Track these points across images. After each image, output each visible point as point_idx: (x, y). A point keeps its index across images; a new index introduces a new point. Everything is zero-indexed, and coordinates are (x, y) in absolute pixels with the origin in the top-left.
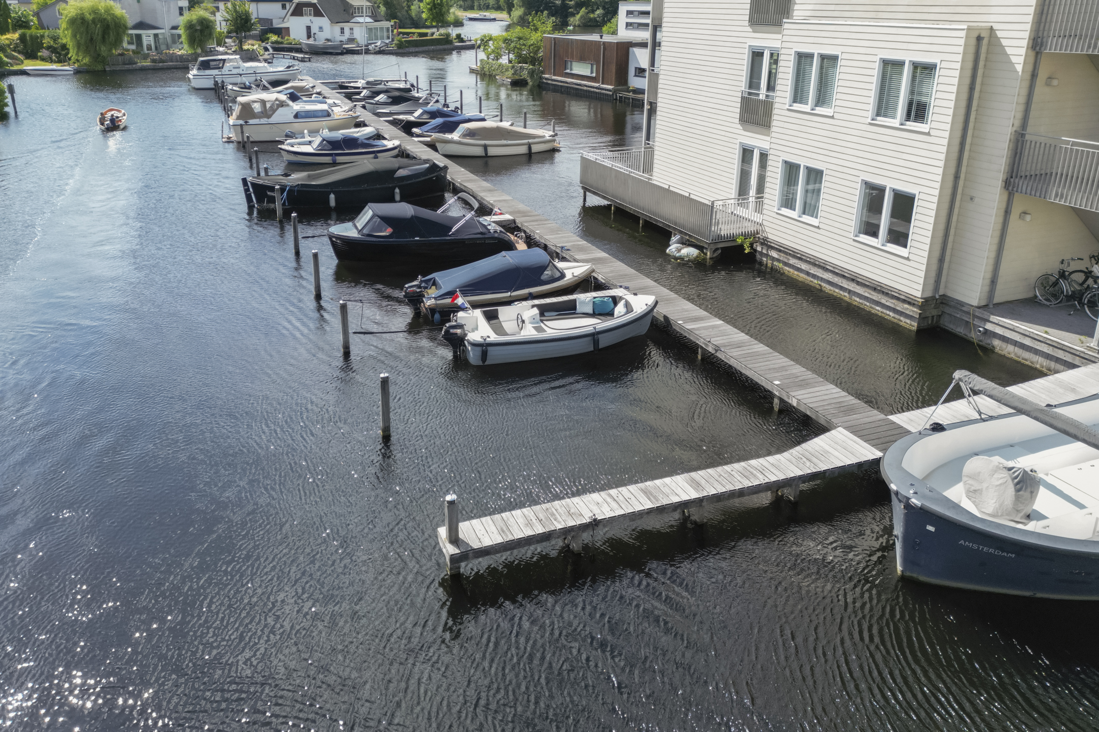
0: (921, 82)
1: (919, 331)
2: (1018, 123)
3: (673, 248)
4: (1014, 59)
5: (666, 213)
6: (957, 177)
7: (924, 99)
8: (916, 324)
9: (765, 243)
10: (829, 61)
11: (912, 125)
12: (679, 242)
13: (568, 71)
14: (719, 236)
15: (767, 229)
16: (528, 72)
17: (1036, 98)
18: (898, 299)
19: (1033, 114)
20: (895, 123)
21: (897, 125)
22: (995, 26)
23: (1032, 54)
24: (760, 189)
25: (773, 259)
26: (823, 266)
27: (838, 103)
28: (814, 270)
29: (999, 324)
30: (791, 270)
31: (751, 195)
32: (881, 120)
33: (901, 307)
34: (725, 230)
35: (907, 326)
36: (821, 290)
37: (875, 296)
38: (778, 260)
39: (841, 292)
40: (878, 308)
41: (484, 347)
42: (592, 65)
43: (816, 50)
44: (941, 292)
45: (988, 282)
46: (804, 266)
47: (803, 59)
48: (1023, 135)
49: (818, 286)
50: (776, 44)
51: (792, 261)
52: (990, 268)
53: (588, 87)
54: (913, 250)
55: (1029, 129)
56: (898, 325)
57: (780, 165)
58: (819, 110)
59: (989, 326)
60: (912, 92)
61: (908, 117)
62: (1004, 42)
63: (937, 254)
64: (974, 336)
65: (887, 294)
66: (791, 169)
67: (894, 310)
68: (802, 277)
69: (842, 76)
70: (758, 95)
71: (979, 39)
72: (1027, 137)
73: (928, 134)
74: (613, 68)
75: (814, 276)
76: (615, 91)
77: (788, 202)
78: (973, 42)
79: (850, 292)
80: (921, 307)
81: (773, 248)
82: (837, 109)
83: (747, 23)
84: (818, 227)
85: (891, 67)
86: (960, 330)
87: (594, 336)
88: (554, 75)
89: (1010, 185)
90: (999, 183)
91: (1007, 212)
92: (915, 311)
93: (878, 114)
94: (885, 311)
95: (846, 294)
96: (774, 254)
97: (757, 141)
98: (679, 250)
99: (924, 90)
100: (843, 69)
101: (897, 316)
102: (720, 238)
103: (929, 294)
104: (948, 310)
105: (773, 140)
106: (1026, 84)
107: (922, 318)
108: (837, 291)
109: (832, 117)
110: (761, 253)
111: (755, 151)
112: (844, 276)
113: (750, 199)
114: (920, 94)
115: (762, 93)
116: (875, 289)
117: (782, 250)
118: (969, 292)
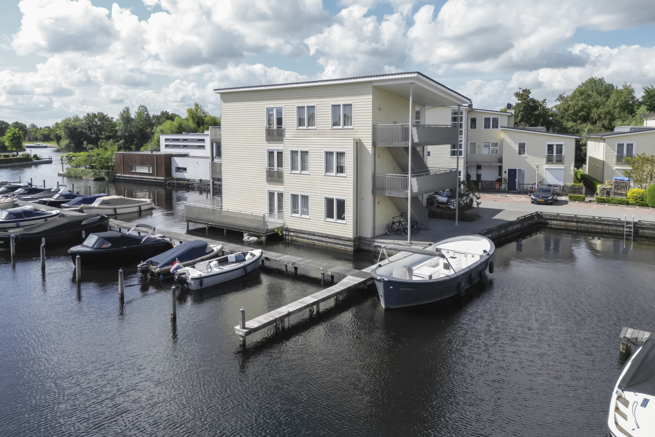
0: (340, 159)
1: (354, 251)
2: (373, 171)
3: (246, 238)
4: (368, 149)
5: (241, 223)
6: (357, 192)
7: (342, 165)
8: (352, 248)
9: (287, 230)
10: (304, 153)
11: (339, 174)
12: (247, 235)
13: (133, 171)
14: (268, 230)
15: (287, 224)
16: (105, 173)
17: (377, 162)
18: (345, 240)
19: (377, 167)
20: (334, 174)
21: (334, 175)
22: (361, 139)
23: (373, 147)
24: (280, 207)
25: (292, 236)
26: (313, 234)
27: (311, 169)
28: (310, 237)
29: (379, 242)
30: (300, 239)
31: (275, 211)
32: (328, 174)
33: (346, 243)
34: (270, 227)
35: (350, 250)
36: (314, 245)
37: (336, 241)
38: (294, 236)
39: (323, 243)
40: (338, 246)
41: (201, 279)
42: (149, 167)
43: (299, 149)
44: (358, 235)
45: (372, 228)
46: (306, 236)
47: (294, 153)
48: (375, 175)
49: (313, 243)
50: (282, 148)
51: (300, 235)
52: (372, 223)
53: (148, 179)
54: (347, 220)
55: (376, 173)
56: (346, 251)
57: (290, 196)
58: (303, 172)
59: (376, 244)
60: (338, 163)
61: (338, 172)
62: (365, 144)
63: (355, 220)
64: (372, 249)
65: (340, 239)
66: (294, 197)
67: (344, 245)
68: (305, 241)
69: (311, 159)
70: (274, 169)
71: (357, 143)
72: (376, 175)
73: (346, 177)
74: (163, 168)
75: (311, 239)
76: (165, 180)
77: (295, 210)
78: (355, 144)
79: (326, 242)
80: (353, 241)
81: (291, 231)
82: (311, 171)
83: (265, 140)
84: (309, 219)
85: (329, 154)
86: (367, 248)
87: (245, 267)
88: (124, 174)
89: (374, 192)
90: (371, 192)
91: (374, 202)
92: (351, 243)
93: (327, 172)
94: (341, 246)
95: (325, 243)
96: (292, 234)
97: (276, 188)
98: (249, 239)
99: (342, 162)
100: (311, 156)
101: (345, 247)
102: (268, 231)
103: (355, 236)
104: (362, 241)
105: (285, 186)
106: (373, 157)
107: (354, 246)
108: (321, 243)
109: (309, 174)
110: (286, 235)
111: (275, 193)
112: (323, 236)
113: (275, 213)
114: (340, 163)
115: (276, 168)
116: (336, 239)
117: (295, 231)
118: (368, 233)
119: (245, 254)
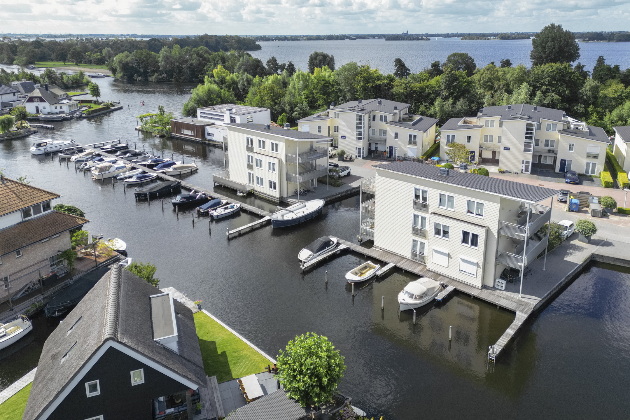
2: (286, 172)
4: (284, 163)
5: (236, 187)
6: (280, 179)
9: (255, 191)
10: (261, 161)
11: (273, 172)
12: (239, 193)
13: (182, 133)
14: (247, 191)
15: (255, 188)
16: (165, 132)
17: (288, 168)
18: (276, 198)
19: (288, 170)
20: (271, 171)
22: (281, 158)
23: (286, 162)
24: (253, 181)
26: (265, 194)
29: (289, 200)
32: (269, 171)
34: (248, 189)
38: (258, 194)
41: (217, 216)
42: (192, 131)
43: (259, 159)
44: (281, 196)
45: (287, 194)
46: (262, 194)
50: (252, 155)
51: (260, 194)
52: (287, 192)
53: (191, 138)
54: (277, 190)
56: (277, 202)
57: (256, 176)
58: (261, 168)
60: (273, 167)
62: (282, 160)
63: (280, 190)
65: (274, 197)
66: (258, 178)
67: (275, 200)
68: (262, 196)
69: (263, 164)
70: (250, 164)
71: (279, 160)
72: (288, 174)
73: (276, 173)
74: (200, 133)
75: (264, 196)
76: (202, 140)
77: (258, 183)
79: (270, 198)
82: (263, 168)
83: (246, 150)
84: (263, 188)
85: (269, 163)
86: (285, 201)
87: (233, 211)
88: (177, 134)
90: (286, 180)
91: (287, 184)
92: (278, 200)
97: (251, 172)
100: (263, 162)
104: (283, 199)
105: (254, 172)
106: (286, 166)
107: (279, 200)
108: (268, 198)
110: (255, 193)
111: (251, 174)
112: (268, 195)
113: (251, 183)
116: (272, 197)
117: (258, 192)
118: (285, 196)
119: (234, 205)
